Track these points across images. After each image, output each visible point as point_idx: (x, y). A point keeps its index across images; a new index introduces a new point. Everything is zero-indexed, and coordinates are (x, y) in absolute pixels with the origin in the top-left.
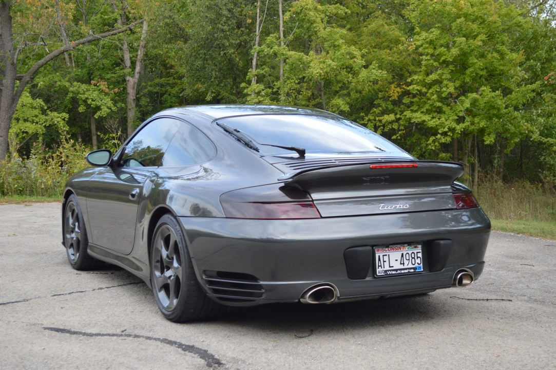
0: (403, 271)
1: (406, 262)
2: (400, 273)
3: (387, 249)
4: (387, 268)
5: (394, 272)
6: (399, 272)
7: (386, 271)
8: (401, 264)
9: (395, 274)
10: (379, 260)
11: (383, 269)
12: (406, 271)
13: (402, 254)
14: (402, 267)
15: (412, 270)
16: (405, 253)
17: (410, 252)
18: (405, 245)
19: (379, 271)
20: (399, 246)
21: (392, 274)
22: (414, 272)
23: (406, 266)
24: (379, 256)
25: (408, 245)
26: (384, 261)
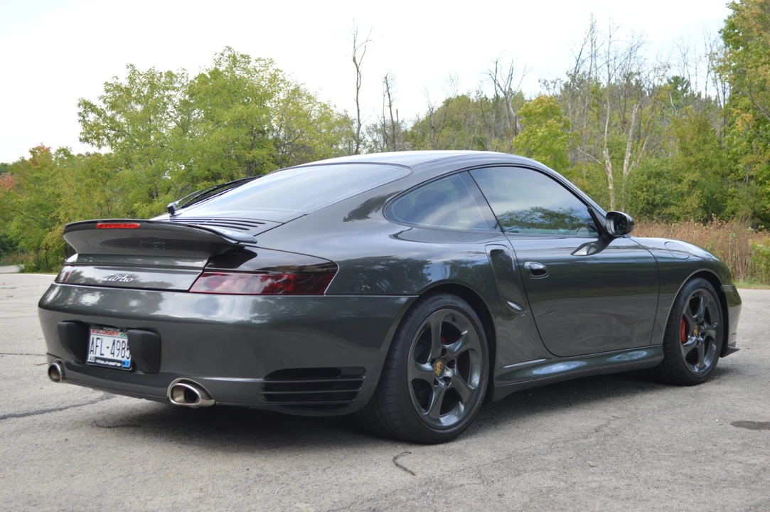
0: (111, 363)
1: (116, 352)
2: (107, 365)
3: (101, 331)
4: (98, 355)
5: (102, 362)
6: (107, 363)
7: (97, 358)
8: (112, 353)
9: (103, 364)
10: (93, 343)
11: (94, 355)
12: (113, 364)
13: (114, 341)
14: (111, 357)
15: (119, 365)
16: (117, 340)
17: (121, 340)
18: (118, 330)
19: (91, 357)
20: (112, 329)
21: (100, 364)
22: (121, 367)
23: (115, 358)
24: (93, 338)
25: (121, 331)
26: (97, 346)
